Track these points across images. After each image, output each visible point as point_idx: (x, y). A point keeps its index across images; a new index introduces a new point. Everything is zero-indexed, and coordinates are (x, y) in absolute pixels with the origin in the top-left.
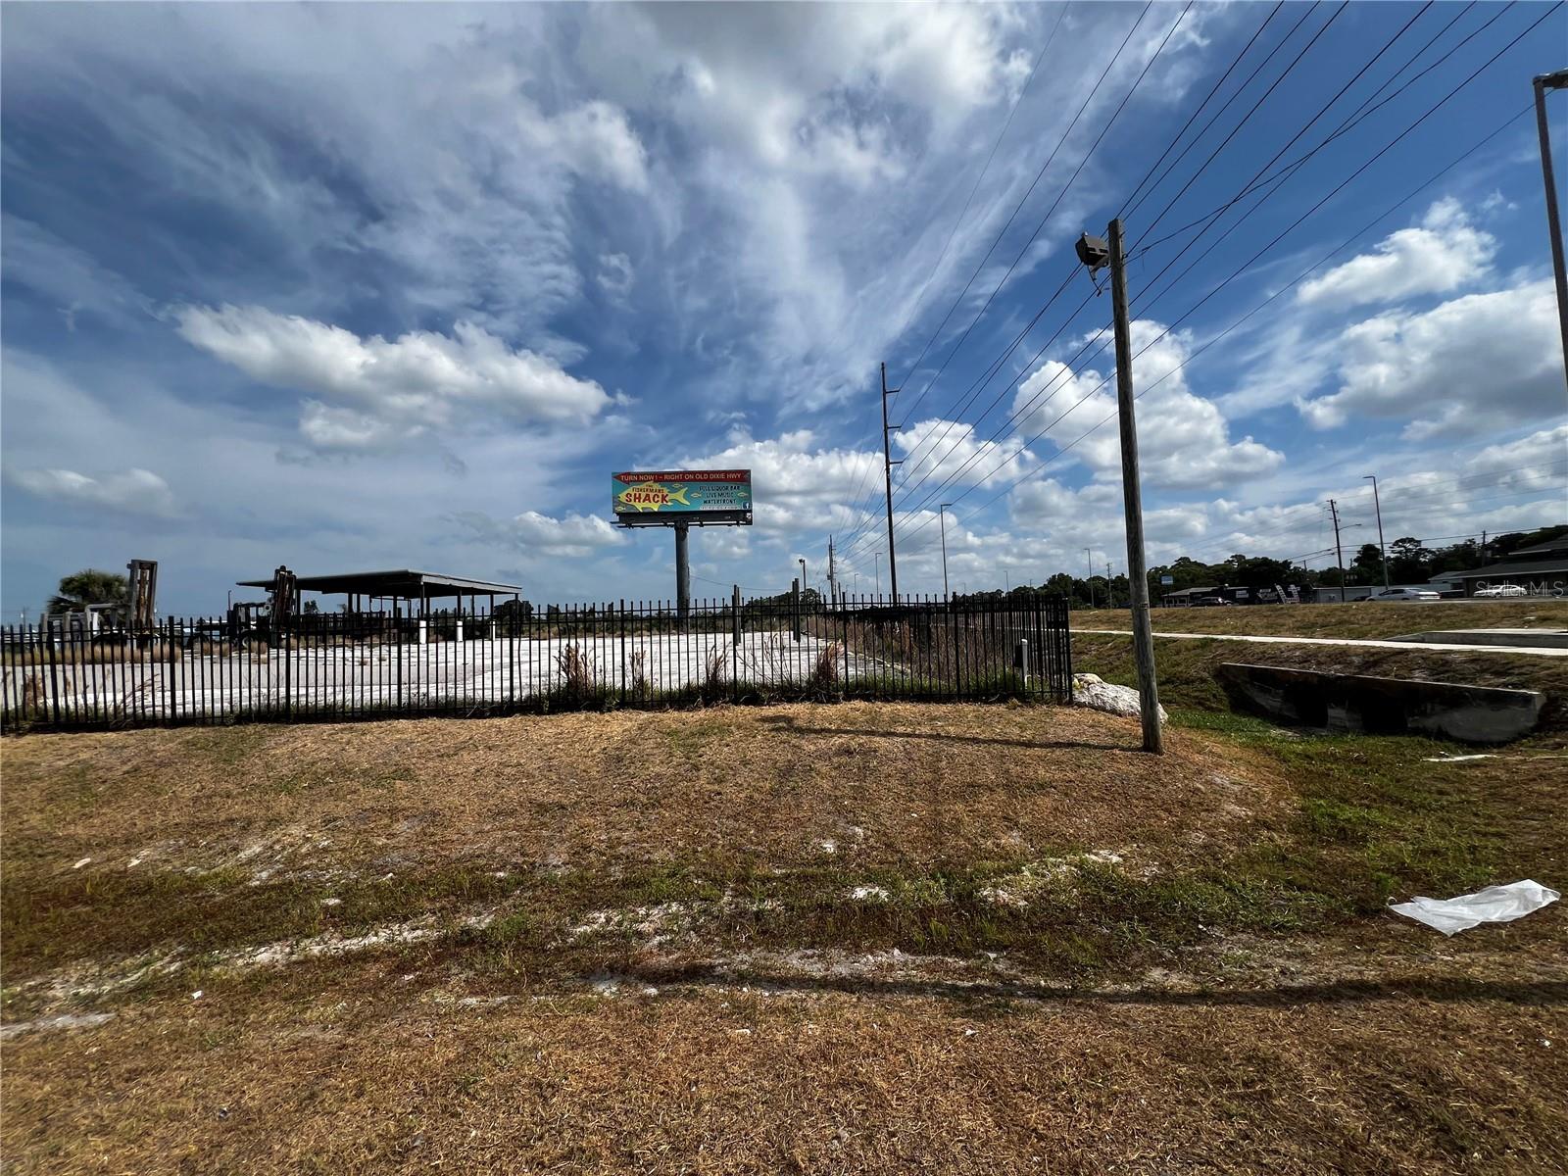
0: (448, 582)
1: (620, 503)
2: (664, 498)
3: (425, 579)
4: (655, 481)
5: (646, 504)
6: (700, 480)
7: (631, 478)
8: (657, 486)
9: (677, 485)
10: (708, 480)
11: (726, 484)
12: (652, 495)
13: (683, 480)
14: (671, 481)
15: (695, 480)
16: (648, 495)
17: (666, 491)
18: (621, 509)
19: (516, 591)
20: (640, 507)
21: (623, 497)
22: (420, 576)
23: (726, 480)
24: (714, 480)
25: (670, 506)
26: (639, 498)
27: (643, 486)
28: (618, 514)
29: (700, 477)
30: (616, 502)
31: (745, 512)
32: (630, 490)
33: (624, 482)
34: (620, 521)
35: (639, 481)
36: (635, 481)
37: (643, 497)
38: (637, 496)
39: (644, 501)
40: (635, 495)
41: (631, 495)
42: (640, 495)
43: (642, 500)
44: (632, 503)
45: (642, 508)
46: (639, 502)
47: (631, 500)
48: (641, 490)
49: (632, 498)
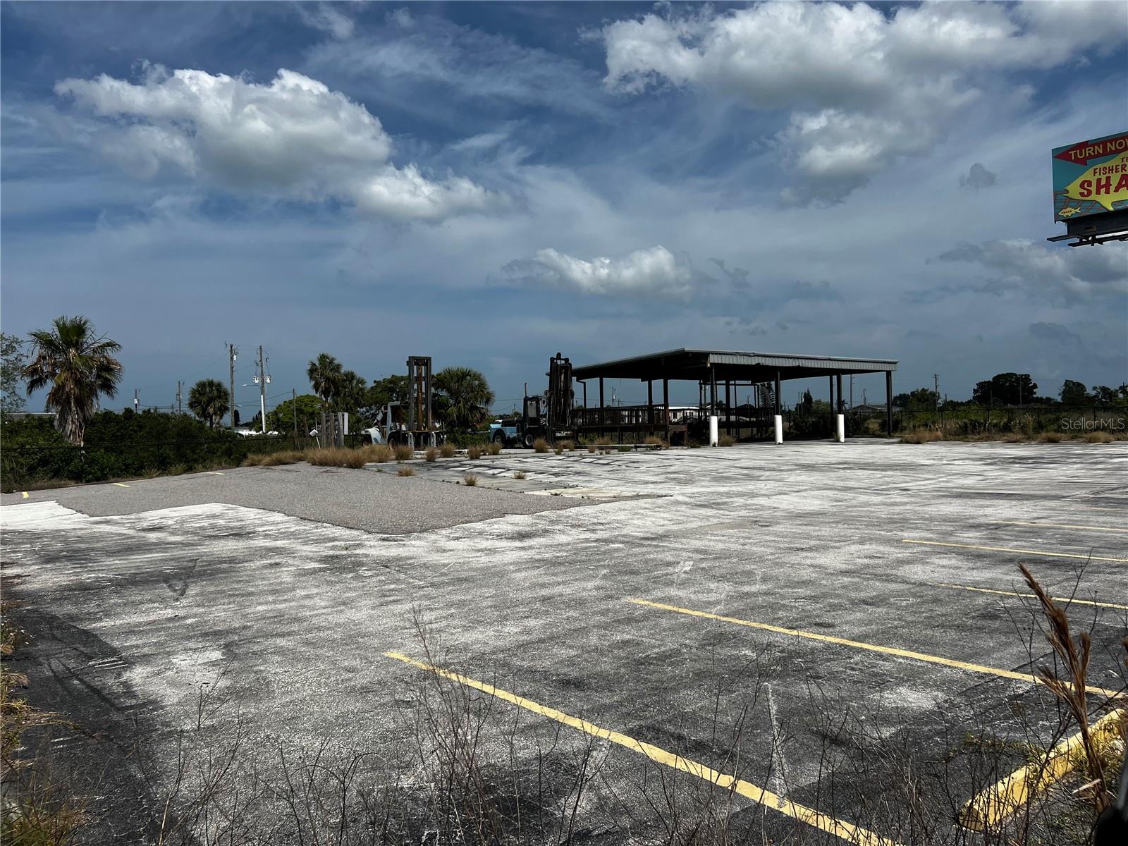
0: (754, 361)
1: (1069, 201)
3: (713, 359)
7: (1089, 151)
18: (1070, 212)
19: (887, 367)
20: (1108, 201)
21: (1074, 190)
22: (705, 355)
26: (1108, 185)
28: (1067, 220)
30: (1061, 199)
32: (1088, 175)
33: (1077, 161)
34: (1071, 234)
35: (1107, 154)
36: (1099, 155)
37: (1114, 182)
38: (1103, 182)
39: (1116, 190)
40: (1099, 180)
41: (1090, 183)
42: (1108, 179)
43: (1112, 188)
44: (1094, 197)
45: (1113, 204)
46: (1107, 192)
47: (1090, 193)
48: (1111, 170)
49: (1093, 189)
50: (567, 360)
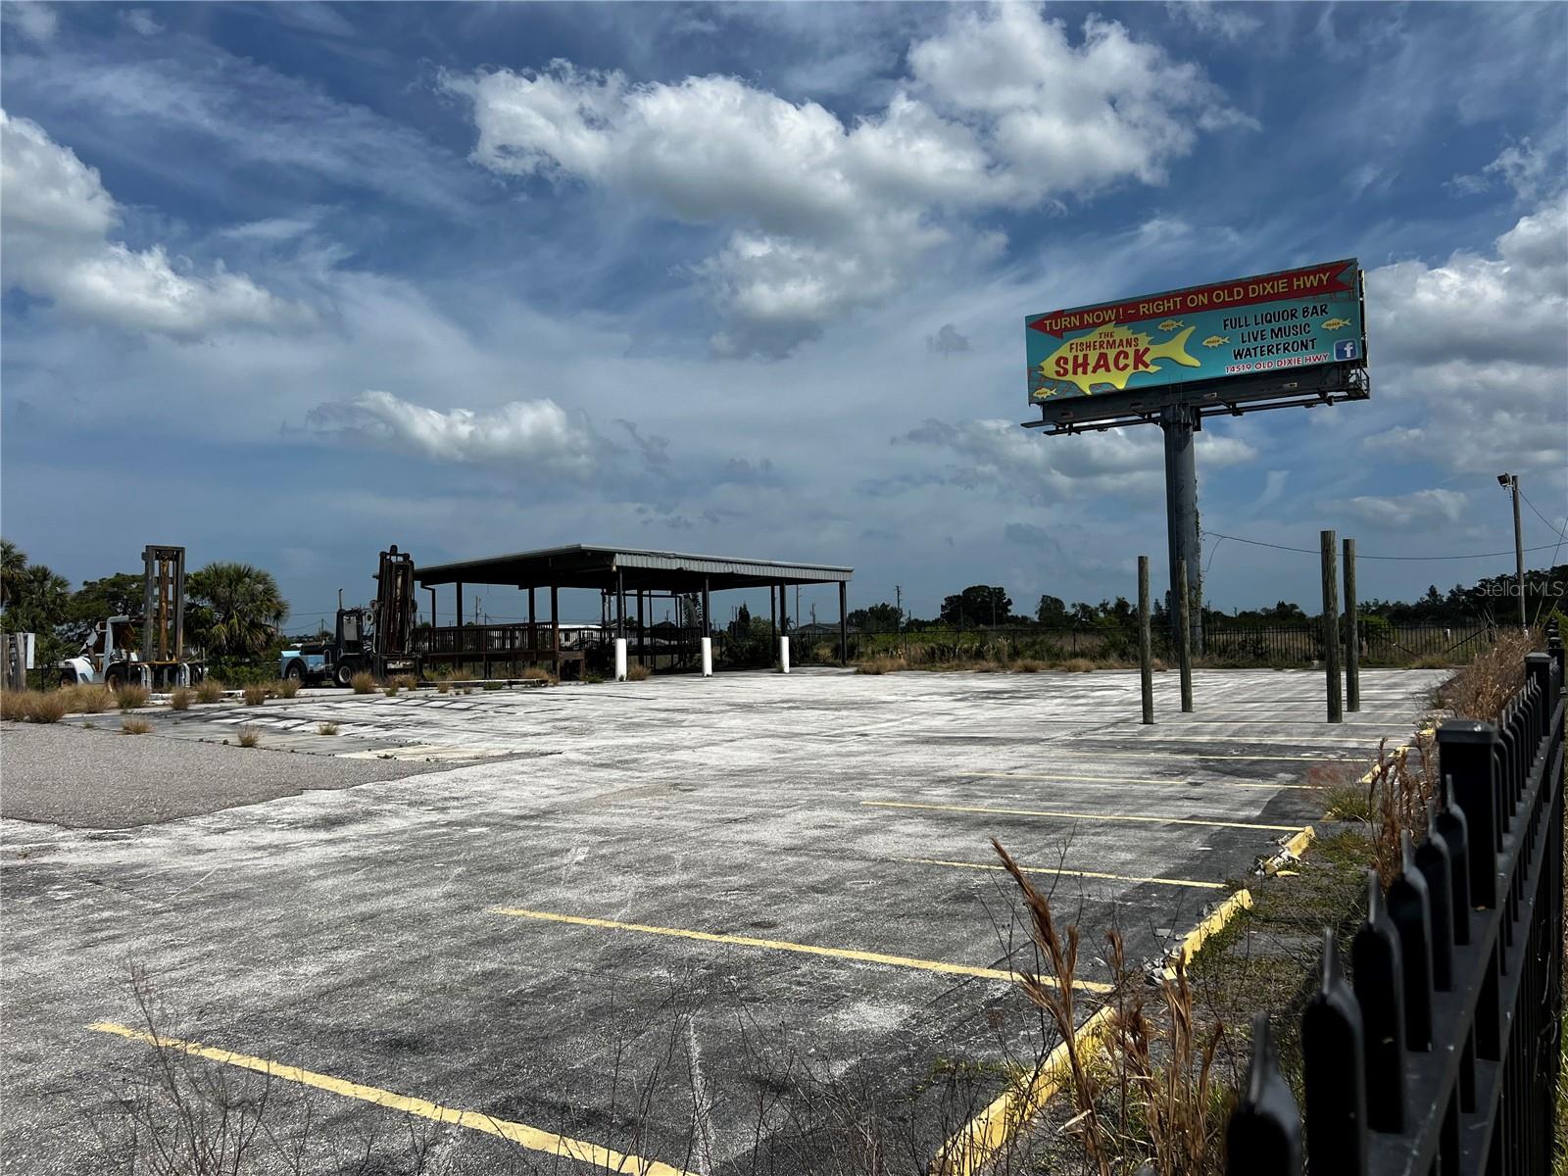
0: (675, 565)
1: (1045, 381)
2: (1139, 359)
3: (620, 561)
4: (1119, 322)
5: (1101, 377)
6: (1225, 305)
7: (1064, 322)
8: (1122, 333)
9: (1170, 324)
10: (1246, 301)
11: (1298, 305)
12: (1111, 354)
13: (1184, 310)
14: (1155, 316)
15: (1211, 306)
16: (1103, 356)
17: (1143, 341)
18: (1045, 393)
19: (840, 577)
20: (1085, 384)
21: (1049, 367)
22: (610, 555)
23: (1292, 294)
24: (1260, 299)
25: (1154, 375)
26: (1085, 365)
27: (1093, 336)
29: (1225, 296)
30: (1036, 378)
31: (1345, 366)
32: (1064, 351)
33: (1052, 332)
34: (1046, 420)
35: (1085, 327)
36: (1075, 328)
37: (1092, 361)
38: (1080, 361)
39: (1094, 371)
40: (1076, 358)
41: (1066, 361)
42: (1085, 357)
43: (1090, 368)
44: (1070, 377)
45: (1091, 387)
46: (1085, 372)
47: (1066, 372)
48: (1088, 346)
49: (1070, 367)
50: (406, 556)
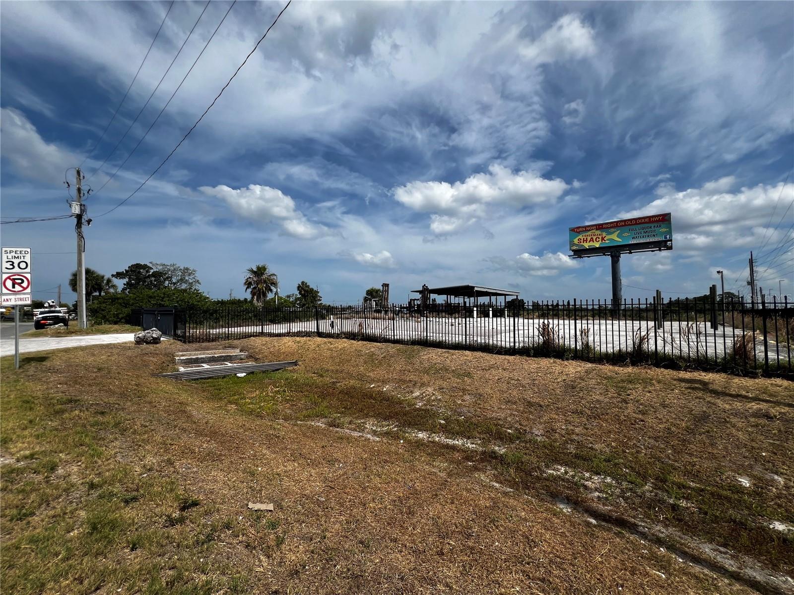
0: (485, 290)
1: (574, 244)
2: (603, 239)
3: (476, 289)
4: (597, 229)
5: (591, 244)
6: (629, 225)
7: (581, 229)
8: (598, 232)
9: (612, 230)
10: (636, 224)
11: (649, 225)
12: (594, 238)
13: (617, 226)
14: (608, 228)
15: (625, 225)
16: (592, 238)
17: (604, 234)
18: (574, 248)
19: (517, 294)
20: (587, 245)
21: (576, 241)
22: (474, 287)
23: (650, 222)
24: (640, 223)
25: (607, 243)
26: (587, 240)
27: (589, 233)
28: (573, 251)
29: (629, 223)
30: (572, 244)
31: (666, 242)
32: (580, 237)
33: (577, 232)
34: (574, 255)
35: (587, 231)
36: (584, 231)
37: (589, 240)
38: (585, 239)
39: (589, 242)
40: (584, 239)
41: (581, 239)
42: (587, 238)
43: (588, 241)
44: (582, 244)
45: (589, 246)
46: (586, 242)
47: (581, 242)
48: (588, 236)
49: (582, 241)
50: (427, 287)
